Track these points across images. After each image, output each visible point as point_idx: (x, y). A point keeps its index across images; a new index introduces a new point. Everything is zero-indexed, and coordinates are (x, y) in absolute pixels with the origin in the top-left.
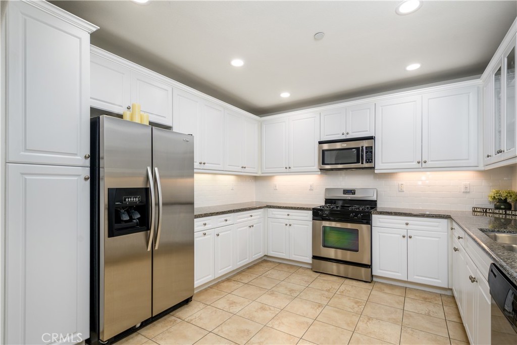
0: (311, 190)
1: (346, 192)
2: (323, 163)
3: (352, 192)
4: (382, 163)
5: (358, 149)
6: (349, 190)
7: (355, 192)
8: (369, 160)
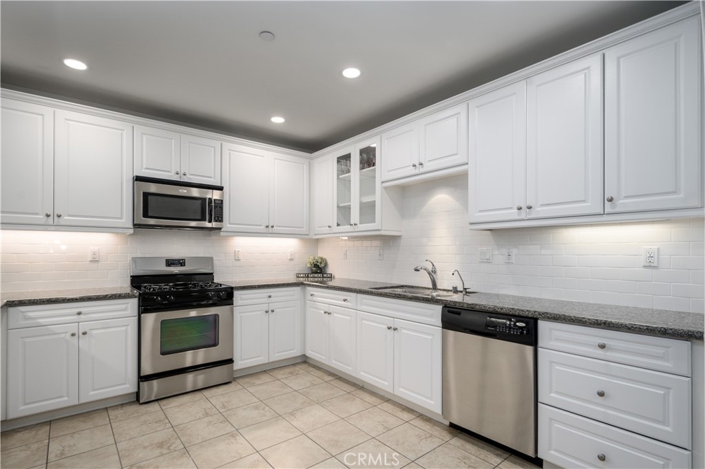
0: (94, 261)
1: (170, 263)
2: (146, 215)
3: (181, 262)
4: (230, 224)
5: (204, 200)
6: (175, 260)
7: (184, 263)
8: (218, 217)
